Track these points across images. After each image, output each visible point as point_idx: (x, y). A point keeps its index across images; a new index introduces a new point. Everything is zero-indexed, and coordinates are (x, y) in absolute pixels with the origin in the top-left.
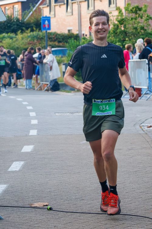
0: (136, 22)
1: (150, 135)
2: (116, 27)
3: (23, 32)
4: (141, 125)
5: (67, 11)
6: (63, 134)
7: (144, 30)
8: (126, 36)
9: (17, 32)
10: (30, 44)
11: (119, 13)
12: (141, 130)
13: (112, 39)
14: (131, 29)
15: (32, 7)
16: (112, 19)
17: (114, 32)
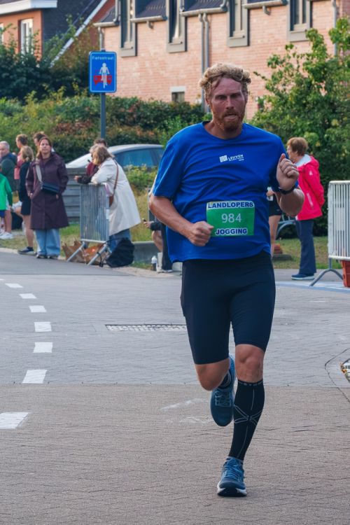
2: (305, 88)
3: (39, 98)
5: (171, 41)
6: (120, 382)
8: (334, 112)
9: (25, 95)
10: (63, 130)
11: (315, 46)
13: (292, 121)
15: (72, 26)
16: (295, 66)
17: (298, 101)
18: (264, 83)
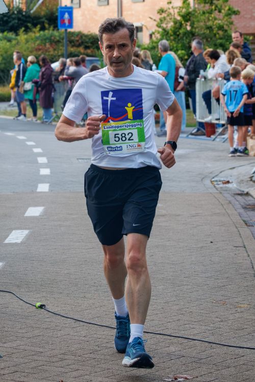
0: (211, 18)
1: (225, 195)
2: (179, 26)
3: (27, 30)
4: (213, 180)
7: (223, 31)
9: (18, 30)
11: (184, 2)
12: (213, 187)
14: (203, 30)
16: (173, 13)
17: (175, 33)
18: (155, 23)
